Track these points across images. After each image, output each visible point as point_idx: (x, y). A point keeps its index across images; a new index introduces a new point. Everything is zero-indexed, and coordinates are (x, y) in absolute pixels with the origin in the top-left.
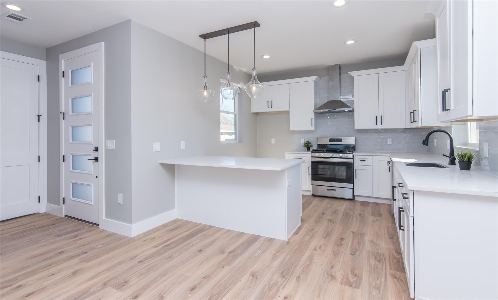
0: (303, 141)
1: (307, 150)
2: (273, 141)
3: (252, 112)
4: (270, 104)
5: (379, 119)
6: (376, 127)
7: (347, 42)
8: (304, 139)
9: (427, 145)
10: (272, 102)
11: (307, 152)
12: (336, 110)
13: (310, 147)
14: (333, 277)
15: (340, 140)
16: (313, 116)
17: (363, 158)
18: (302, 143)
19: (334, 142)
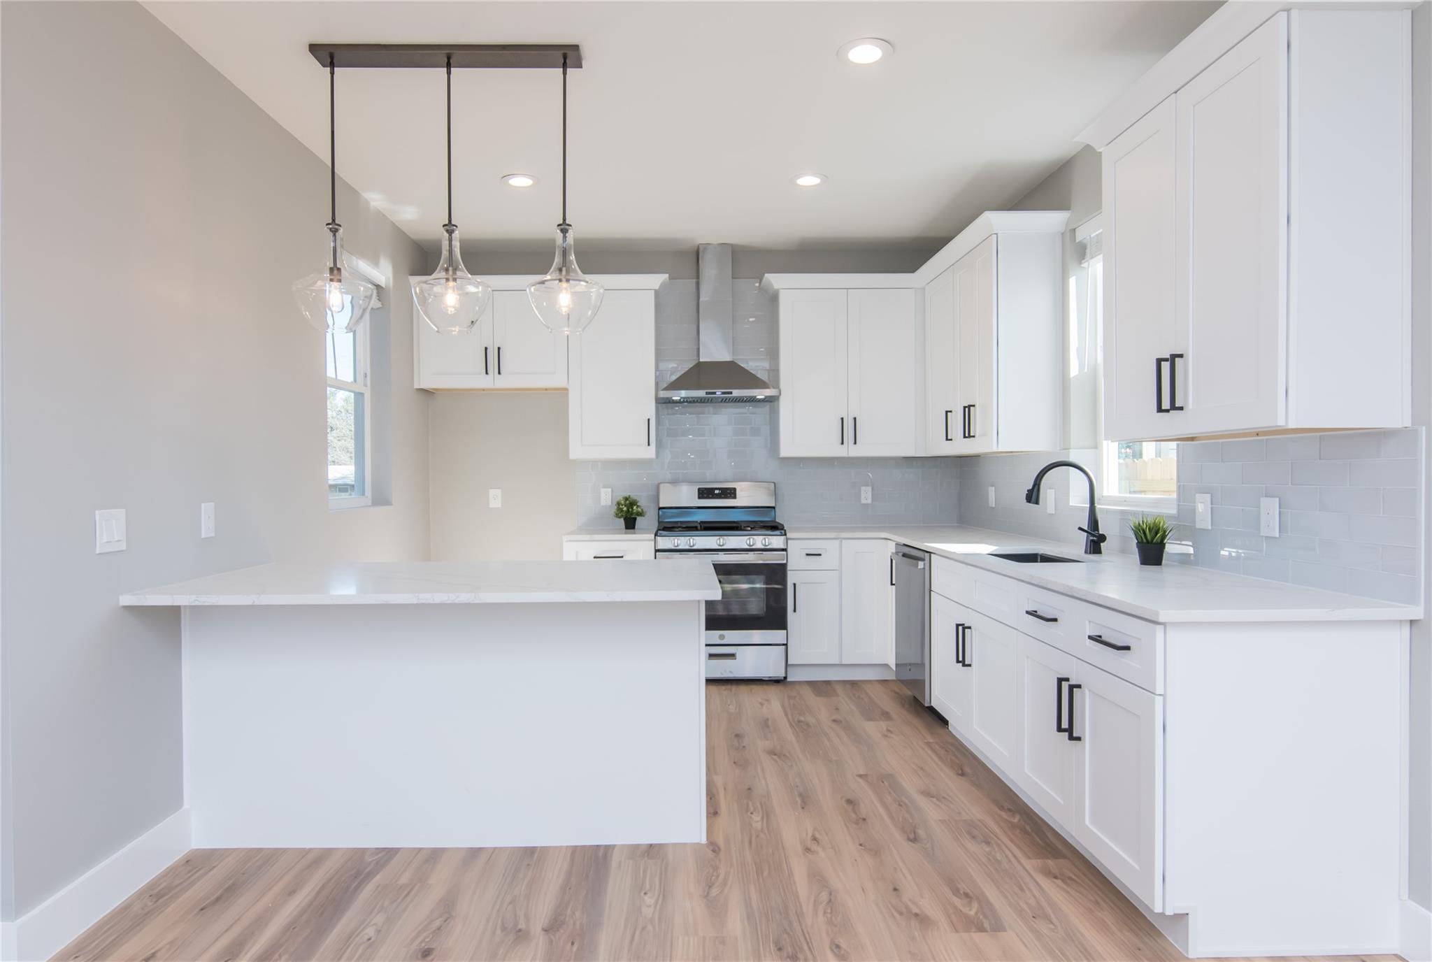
0: (607, 498)
1: (627, 527)
2: (495, 498)
3: (416, 386)
4: (492, 360)
5: (849, 429)
6: (840, 452)
7: (799, 178)
8: (610, 490)
9: (1037, 502)
10: (501, 351)
11: (626, 533)
12: (731, 393)
13: (635, 519)
14: (923, 920)
15: (730, 494)
16: (650, 410)
17: (813, 546)
18: (603, 503)
19: (712, 498)
